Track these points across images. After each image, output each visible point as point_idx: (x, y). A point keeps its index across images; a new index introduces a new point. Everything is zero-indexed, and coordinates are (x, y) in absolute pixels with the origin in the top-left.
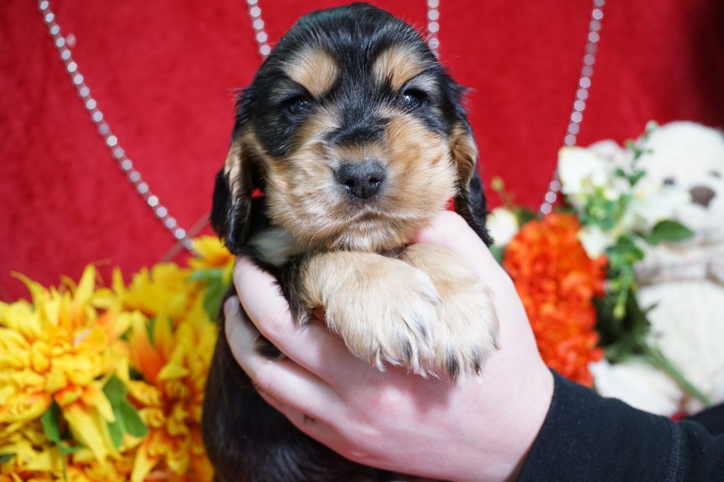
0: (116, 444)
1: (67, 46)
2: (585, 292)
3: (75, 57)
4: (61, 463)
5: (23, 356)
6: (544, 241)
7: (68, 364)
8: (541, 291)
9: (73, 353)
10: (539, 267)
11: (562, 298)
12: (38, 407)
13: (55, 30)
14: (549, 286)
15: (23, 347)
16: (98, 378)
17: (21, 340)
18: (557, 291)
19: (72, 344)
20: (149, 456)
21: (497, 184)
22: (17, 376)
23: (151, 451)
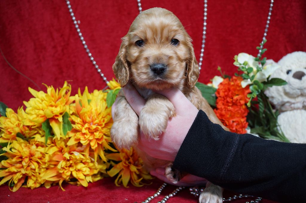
0: (65, 135)
1: (77, 24)
2: (242, 102)
3: (79, 28)
4: (49, 142)
5: (41, 106)
7: (53, 109)
8: (228, 102)
9: (56, 107)
10: (226, 93)
11: (234, 104)
12: (41, 120)
13: (74, 18)
14: (229, 100)
15: (41, 104)
16: (61, 114)
17: (41, 101)
18: (232, 101)
19: (55, 103)
20: (76, 140)
21: (219, 68)
22: (37, 111)
23: (76, 137)
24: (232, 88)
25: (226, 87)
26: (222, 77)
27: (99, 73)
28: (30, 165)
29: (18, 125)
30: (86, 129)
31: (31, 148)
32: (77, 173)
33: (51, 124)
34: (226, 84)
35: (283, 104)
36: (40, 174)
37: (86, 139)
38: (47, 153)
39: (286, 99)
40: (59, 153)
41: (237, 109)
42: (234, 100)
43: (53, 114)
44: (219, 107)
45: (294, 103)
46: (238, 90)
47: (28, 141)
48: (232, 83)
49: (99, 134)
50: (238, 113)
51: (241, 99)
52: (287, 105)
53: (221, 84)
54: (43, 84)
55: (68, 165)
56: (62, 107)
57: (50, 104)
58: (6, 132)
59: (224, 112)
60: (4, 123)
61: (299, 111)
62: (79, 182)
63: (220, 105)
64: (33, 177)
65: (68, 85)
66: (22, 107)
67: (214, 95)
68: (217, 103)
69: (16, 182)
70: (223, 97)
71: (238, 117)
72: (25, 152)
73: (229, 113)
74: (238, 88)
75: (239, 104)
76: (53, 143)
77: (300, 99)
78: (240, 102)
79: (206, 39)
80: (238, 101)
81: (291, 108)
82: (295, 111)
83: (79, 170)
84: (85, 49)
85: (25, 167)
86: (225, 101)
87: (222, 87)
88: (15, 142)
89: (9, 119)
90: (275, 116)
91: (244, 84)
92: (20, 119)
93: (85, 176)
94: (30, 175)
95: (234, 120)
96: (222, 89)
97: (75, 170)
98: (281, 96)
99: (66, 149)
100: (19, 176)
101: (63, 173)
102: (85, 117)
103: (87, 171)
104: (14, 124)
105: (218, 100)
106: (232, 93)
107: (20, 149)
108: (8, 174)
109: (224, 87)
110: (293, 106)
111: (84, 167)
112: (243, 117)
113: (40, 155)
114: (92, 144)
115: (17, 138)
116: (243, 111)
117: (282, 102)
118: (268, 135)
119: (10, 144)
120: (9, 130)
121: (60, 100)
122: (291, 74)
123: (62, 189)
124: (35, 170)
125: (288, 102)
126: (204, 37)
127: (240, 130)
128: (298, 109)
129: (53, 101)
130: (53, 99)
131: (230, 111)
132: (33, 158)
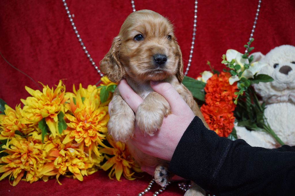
0: (60, 133)
1: (72, 17)
2: (230, 98)
3: (74, 21)
4: (45, 139)
5: (37, 105)
7: (49, 108)
8: (216, 97)
9: (52, 105)
10: (215, 89)
11: (222, 100)
12: (38, 119)
13: (68, 12)
14: (217, 95)
16: (56, 112)
17: (37, 100)
18: (220, 97)
19: (51, 102)
20: (71, 138)
22: (33, 110)
23: (70, 136)
24: (220, 84)
25: (215, 83)
26: (211, 72)
27: (93, 66)
28: (28, 160)
29: (16, 123)
30: (80, 127)
31: (29, 145)
32: (73, 167)
33: (47, 123)
34: (214, 80)
35: (270, 97)
36: (38, 169)
37: (80, 137)
38: (44, 150)
39: (273, 92)
40: (56, 149)
41: (225, 105)
42: (222, 96)
43: (49, 113)
44: (208, 102)
45: (280, 96)
46: (226, 87)
47: (26, 138)
48: (221, 79)
49: (92, 132)
50: (226, 109)
51: (228, 95)
52: (274, 97)
53: (210, 79)
54: (39, 82)
55: (65, 160)
56: (57, 106)
57: (46, 103)
58: (4, 129)
59: (212, 108)
60: (3, 121)
61: (285, 104)
62: (74, 175)
63: (209, 101)
64: (31, 172)
65: (62, 85)
66: (20, 104)
67: (203, 90)
68: (206, 98)
69: (15, 177)
70: (212, 93)
71: (225, 113)
72: (24, 149)
73: (217, 109)
74: (226, 85)
75: (227, 100)
76: (49, 140)
77: (286, 92)
78: (227, 98)
79: (196, 32)
80: (226, 97)
81: (278, 100)
82: (281, 104)
83: (75, 165)
84: (80, 42)
85: (24, 163)
86: (214, 96)
87: (211, 83)
88: (13, 139)
89: (8, 116)
90: (262, 109)
91: (232, 81)
92: (18, 116)
93: (80, 170)
94: (29, 170)
95: (222, 115)
96: (210, 85)
97: (71, 165)
98: (268, 89)
99: (62, 146)
100: (18, 171)
101: (60, 168)
102: (79, 116)
103: (82, 165)
104: (12, 122)
105: (207, 95)
106: (220, 90)
107: (19, 146)
108: (8, 169)
109: (212, 82)
110: (279, 98)
111: (79, 162)
112: (230, 113)
113: (38, 152)
114: (86, 141)
115: (16, 135)
116: (231, 106)
117: (269, 95)
118: (255, 127)
119: (10, 140)
120: (8, 128)
121: (55, 99)
122: (278, 68)
123: (59, 183)
124: (33, 165)
125: (274, 95)
126: (195, 30)
127: (228, 125)
128: (284, 101)
129: (49, 101)
130: (49, 98)
131: (218, 107)
132: (31, 154)
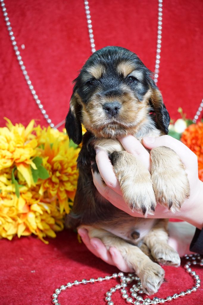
6: (196, 132)
21: (180, 110)
54: (5, 118)
